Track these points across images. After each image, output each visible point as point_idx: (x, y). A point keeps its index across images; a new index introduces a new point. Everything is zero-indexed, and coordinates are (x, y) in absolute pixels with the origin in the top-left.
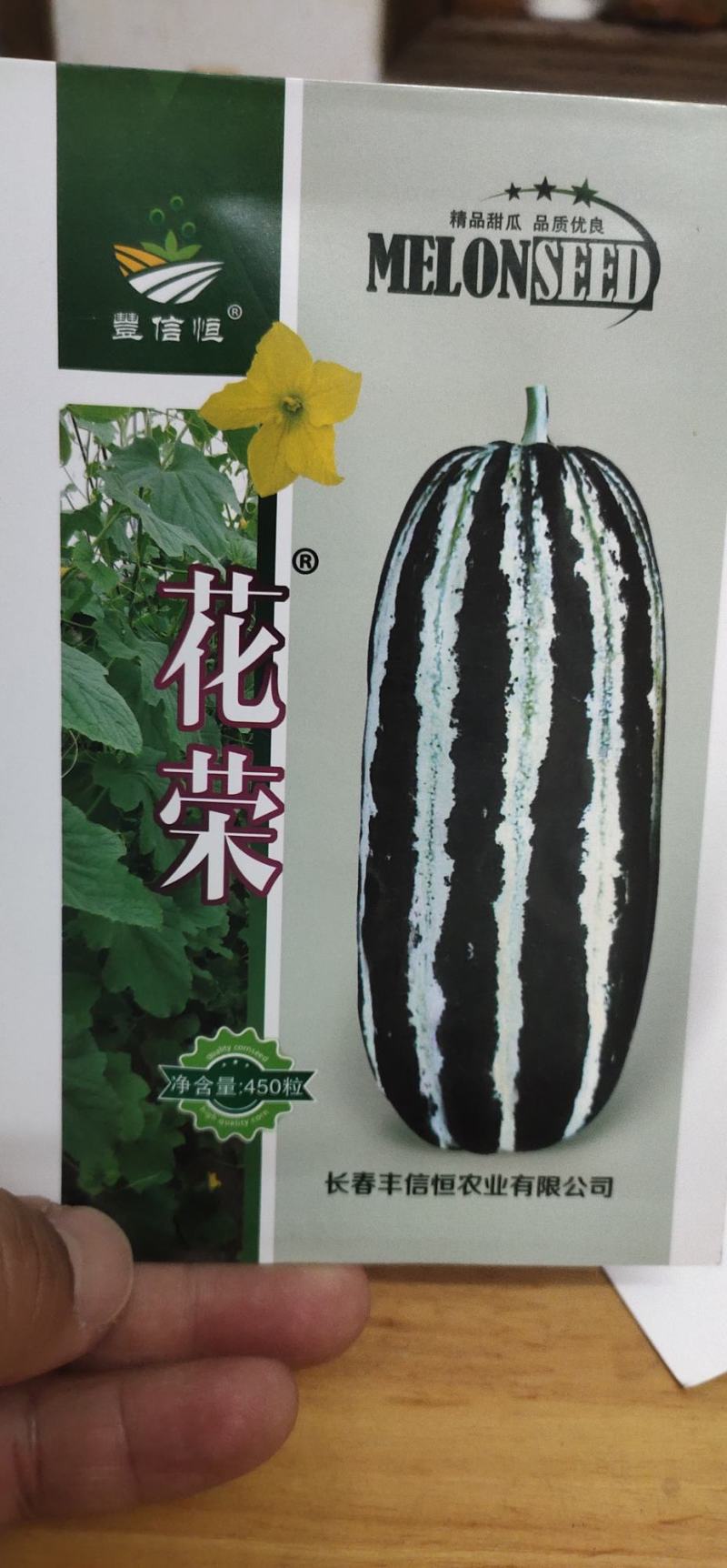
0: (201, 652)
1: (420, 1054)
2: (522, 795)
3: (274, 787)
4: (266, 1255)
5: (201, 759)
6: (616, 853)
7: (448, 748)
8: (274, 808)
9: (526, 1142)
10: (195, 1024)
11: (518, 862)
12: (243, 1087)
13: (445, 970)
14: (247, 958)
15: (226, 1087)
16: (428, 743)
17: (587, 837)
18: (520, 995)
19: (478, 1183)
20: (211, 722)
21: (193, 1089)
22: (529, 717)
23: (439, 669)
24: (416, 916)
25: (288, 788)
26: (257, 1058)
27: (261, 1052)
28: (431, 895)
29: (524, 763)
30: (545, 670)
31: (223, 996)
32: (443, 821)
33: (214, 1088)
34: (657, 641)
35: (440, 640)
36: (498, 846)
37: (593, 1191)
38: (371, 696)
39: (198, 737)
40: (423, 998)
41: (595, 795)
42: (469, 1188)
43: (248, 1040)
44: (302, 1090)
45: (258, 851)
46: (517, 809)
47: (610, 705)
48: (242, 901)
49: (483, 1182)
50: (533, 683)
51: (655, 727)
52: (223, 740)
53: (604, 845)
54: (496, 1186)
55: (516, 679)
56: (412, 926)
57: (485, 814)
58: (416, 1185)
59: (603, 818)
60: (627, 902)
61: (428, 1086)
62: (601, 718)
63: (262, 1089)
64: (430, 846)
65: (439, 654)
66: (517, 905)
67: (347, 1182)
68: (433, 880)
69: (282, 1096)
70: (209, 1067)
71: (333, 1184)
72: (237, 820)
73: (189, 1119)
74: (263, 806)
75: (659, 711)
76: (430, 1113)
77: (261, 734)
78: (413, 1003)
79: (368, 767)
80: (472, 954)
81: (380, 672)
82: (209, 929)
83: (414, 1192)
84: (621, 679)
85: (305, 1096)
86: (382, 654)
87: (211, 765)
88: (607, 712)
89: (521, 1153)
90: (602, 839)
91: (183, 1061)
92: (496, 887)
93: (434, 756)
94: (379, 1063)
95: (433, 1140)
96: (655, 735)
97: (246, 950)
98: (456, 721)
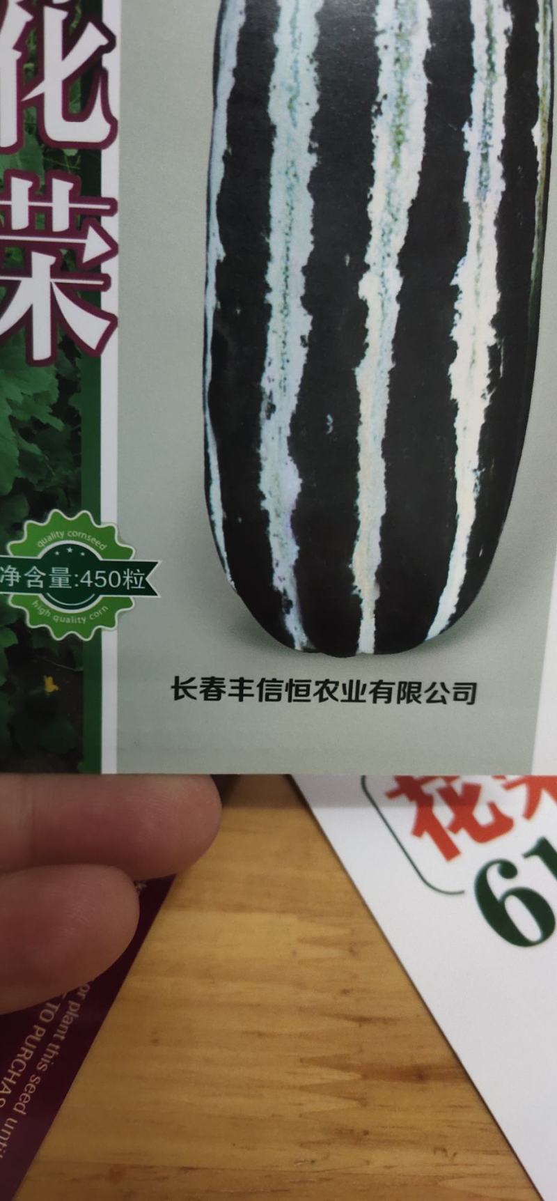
0: (18, 54)
1: (274, 542)
2: (389, 241)
3: (108, 223)
4: (109, 765)
5: (20, 188)
6: (491, 318)
7: (305, 178)
8: (106, 248)
9: (388, 643)
10: (23, 506)
11: (383, 321)
12: (80, 577)
13: (299, 446)
14: (79, 429)
15: (60, 579)
16: (283, 172)
17: (460, 296)
18: (383, 478)
19: (335, 689)
20: (31, 141)
21: (24, 580)
22: (399, 144)
23: (296, 79)
24: (270, 381)
25: (122, 225)
26: (93, 546)
27: (97, 539)
28: (285, 357)
29: (392, 202)
30: (417, 87)
31: (53, 473)
32: (300, 268)
33: (47, 580)
34: (544, 64)
35: (298, 44)
36: (362, 300)
37: (456, 699)
38: (217, 111)
39: (17, 161)
40: (277, 478)
41: (471, 246)
42: (325, 695)
43: (83, 525)
44: (145, 583)
45: (89, 300)
46: (383, 258)
47: (490, 138)
48: (73, 363)
49: (340, 688)
50: (404, 103)
51: (540, 168)
52: (46, 165)
53: (478, 306)
54: (354, 692)
55: (385, 97)
56: (264, 393)
57: (347, 262)
58: (270, 690)
59: (479, 274)
60: (501, 376)
61: (282, 579)
62: (480, 152)
63: (101, 582)
64: (285, 298)
65: (296, 61)
66: (382, 372)
67: (195, 687)
68: (289, 340)
69: (122, 590)
70: (40, 556)
71: (180, 688)
72: (64, 262)
73: (21, 614)
74: (93, 246)
75: (544, 149)
76: (284, 610)
77: (89, 157)
78: (265, 485)
79: (214, 199)
80: (331, 429)
81: (227, 83)
82: (37, 396)
83: (267, 699)
84: (503, 106)
85: (149, 591)
86: (230, 60)
87: (33, 195)
88: (486, 145)
89: (381, 656)
90: (477, 300)
91: (12, 549)
92: (359, 350)
93: (290, 188)
94: (228, 554)
95: (286, 640)
96: (539, 178)
97: (78, 420)
98: (316, 145)
